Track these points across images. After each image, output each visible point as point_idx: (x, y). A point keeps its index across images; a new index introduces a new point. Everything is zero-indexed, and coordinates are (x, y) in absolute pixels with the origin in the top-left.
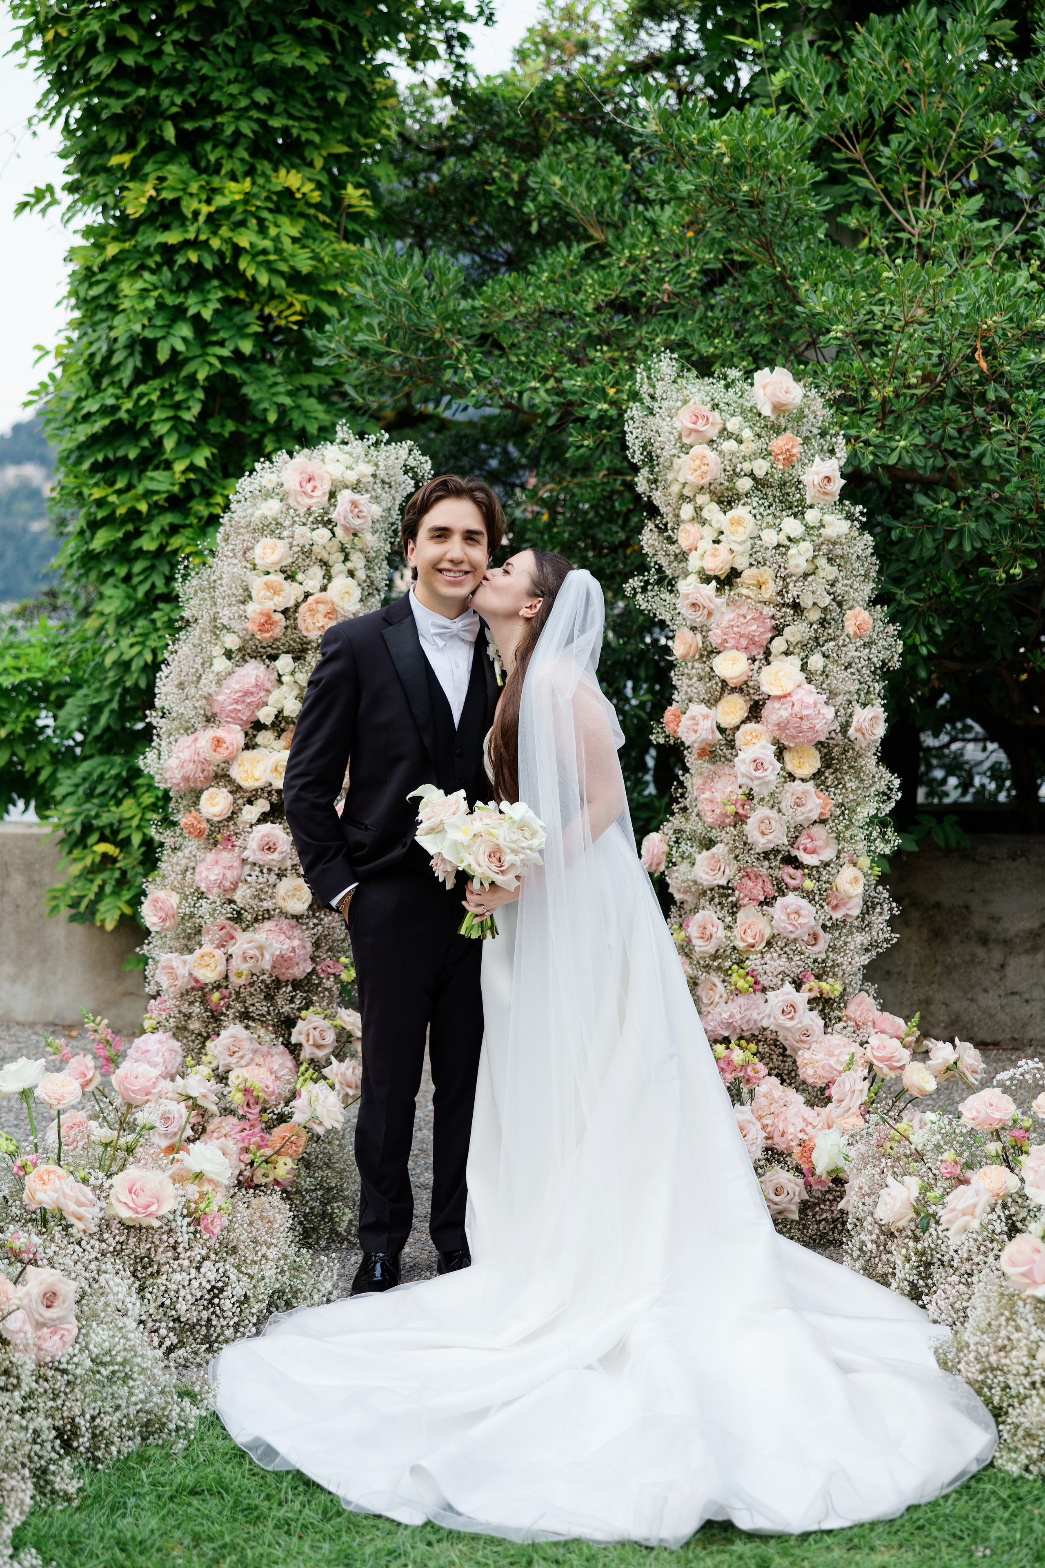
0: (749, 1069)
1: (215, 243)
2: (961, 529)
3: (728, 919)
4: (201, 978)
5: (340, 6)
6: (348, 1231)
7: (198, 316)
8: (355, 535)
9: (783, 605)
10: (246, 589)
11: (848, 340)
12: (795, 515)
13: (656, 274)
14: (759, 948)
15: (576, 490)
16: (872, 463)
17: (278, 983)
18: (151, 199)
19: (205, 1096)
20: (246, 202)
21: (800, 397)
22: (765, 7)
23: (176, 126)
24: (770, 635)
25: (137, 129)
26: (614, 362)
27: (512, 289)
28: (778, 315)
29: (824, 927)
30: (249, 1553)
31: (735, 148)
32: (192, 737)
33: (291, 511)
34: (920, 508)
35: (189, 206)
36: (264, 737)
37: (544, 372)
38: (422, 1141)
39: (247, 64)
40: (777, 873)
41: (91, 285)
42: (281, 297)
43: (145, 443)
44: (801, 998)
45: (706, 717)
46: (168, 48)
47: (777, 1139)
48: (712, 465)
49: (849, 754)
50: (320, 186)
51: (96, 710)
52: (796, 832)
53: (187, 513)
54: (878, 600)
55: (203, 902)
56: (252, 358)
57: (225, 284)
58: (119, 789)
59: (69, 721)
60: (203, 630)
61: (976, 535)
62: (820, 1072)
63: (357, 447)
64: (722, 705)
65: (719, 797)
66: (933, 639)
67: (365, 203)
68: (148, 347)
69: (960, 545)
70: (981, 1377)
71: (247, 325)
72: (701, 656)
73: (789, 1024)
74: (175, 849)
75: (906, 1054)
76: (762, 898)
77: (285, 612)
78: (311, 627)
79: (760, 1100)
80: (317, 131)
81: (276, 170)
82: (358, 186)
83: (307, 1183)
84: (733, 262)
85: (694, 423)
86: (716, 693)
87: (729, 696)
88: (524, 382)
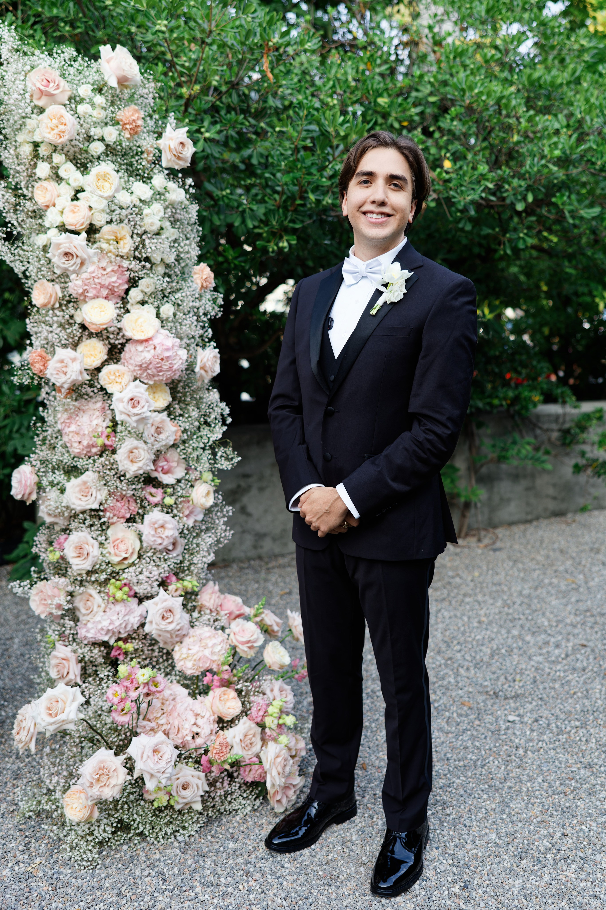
0: (151, 685)
3: (101, 539)
9: (141, 259)
12: (144, 181)
14: (130, 561)
24: (126, 286)
29: (182, 534)
40: (139, 493)
45: (74, 360)
48: (69, 125)
49: (191, 388)
52: (158, 457)
64: (82, 349)
65: (85, 430)
72: (61, 305)
73: (169, 628)
75: (260, 633)
76: (128, 516)
85: (47, 86)
86: (77, 338)
87: (89, 341)
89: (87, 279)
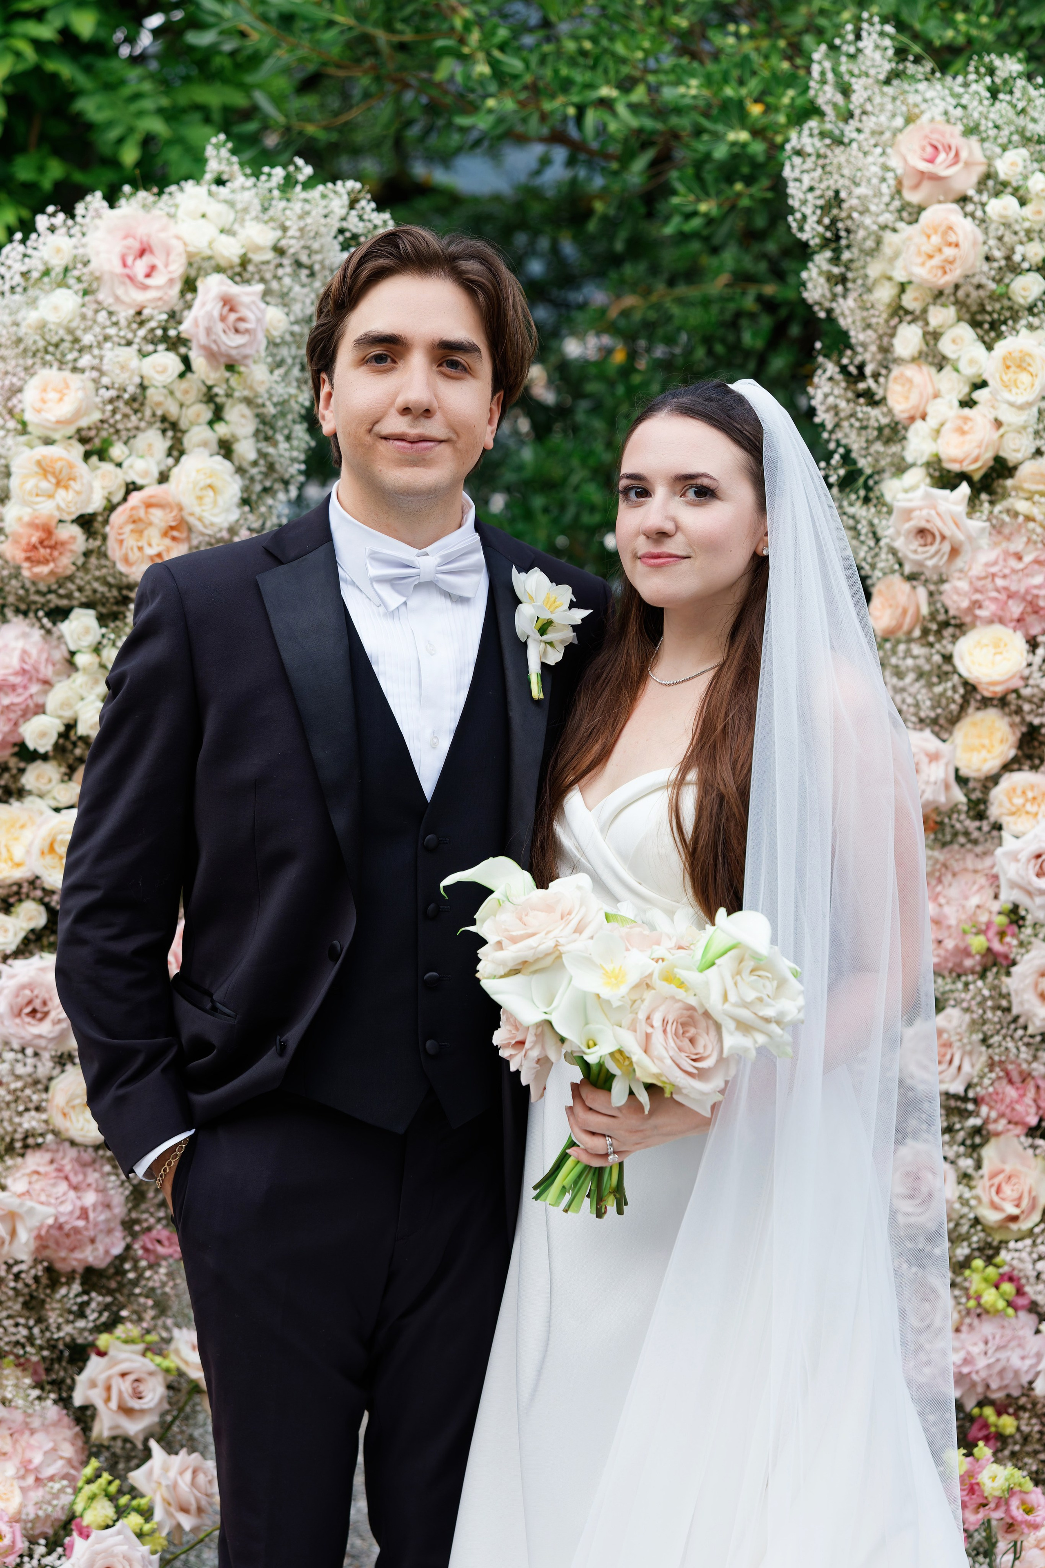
0: (1015, 1503)
3: (967, 1163)
8: (230, 368)
10: (1, 473)
14: (1025, 1225)
15: (676, 310)
17: (52, 1278)
33: (102, 316)
36: (37, 776)
37: (625, 70)
45: (934, 757)
48: (965, 245)
63: (247, 189)
64: (963, 732)
65: (952, 915)
72: (925, 632)
76: (1033, 1121)
77: (86, 522)
78: (134, 555)
85: (931, 161)
86: (954, 707)
87: (980, 715)
88: (590, 86)
89: (980, 579)
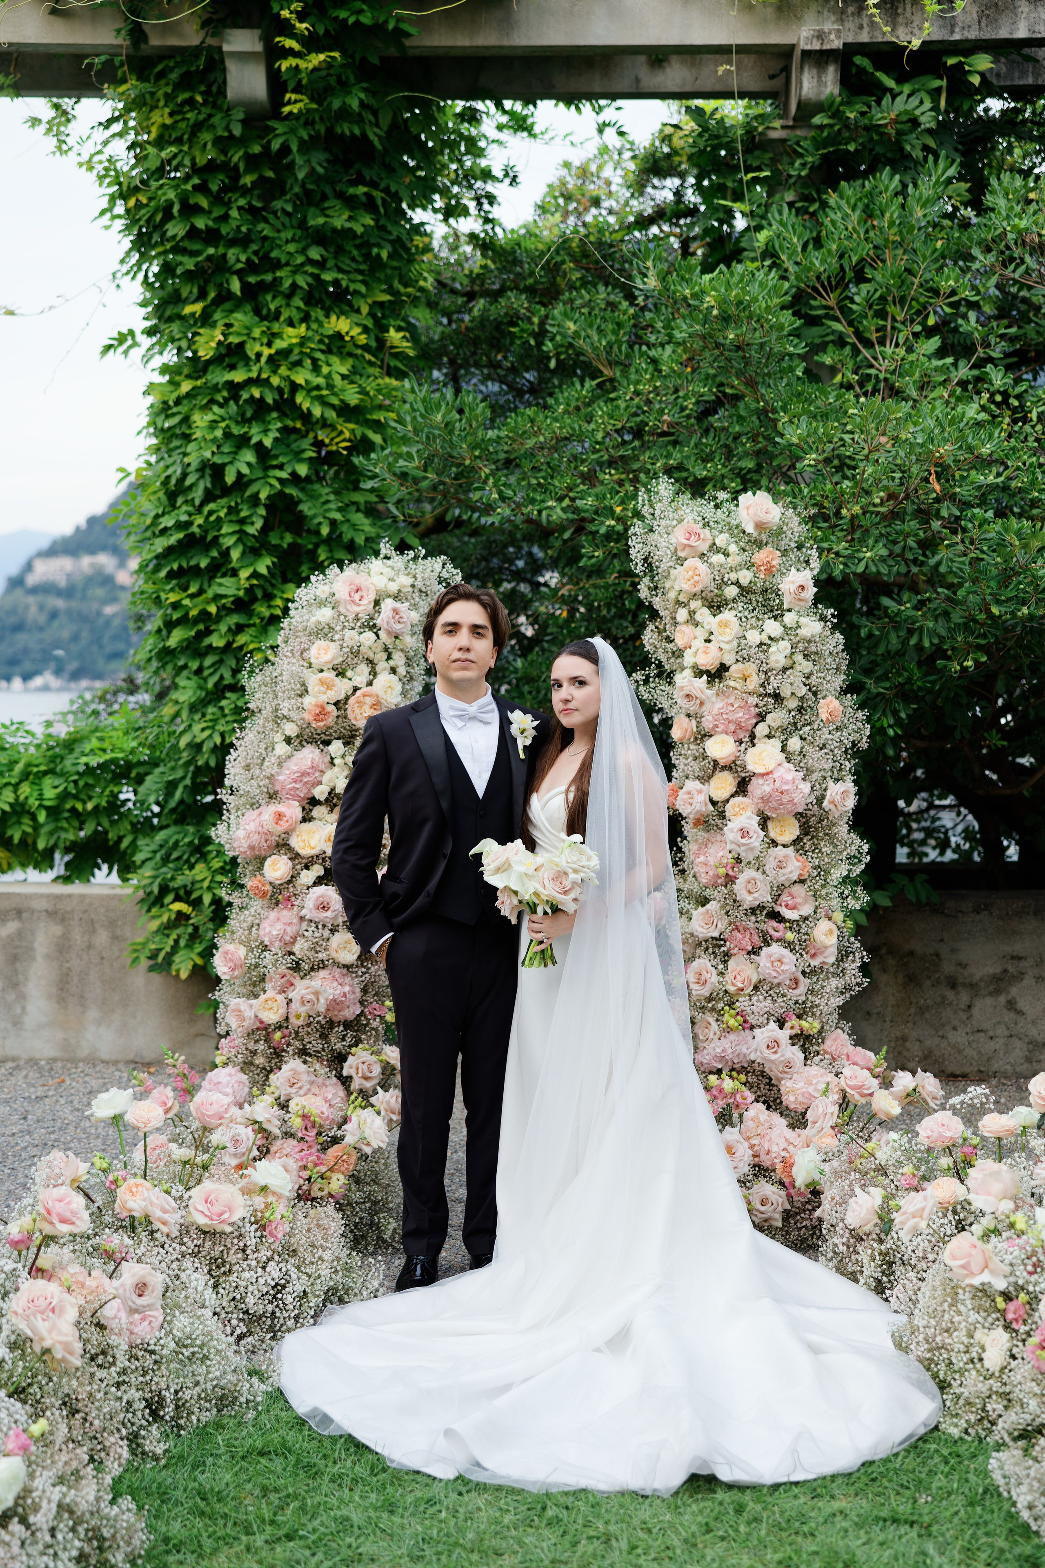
0: (738, 1097)
1: (275, 381)
2: (921, 628)
3: (721, 966)
4: (265, 1019)
5: (383, 175)
6: (392, 1237)
7: (260, 443)
8: (396, 637)
9: (766, 695)
10: (303, 685)
11: (820, 467)
12: (775, 618)
13: (657, 406)
14: (748, 991)
15: (591, 590)
16: (842, 571)
17: (331, 1024)
18: (220, 343)
19: (269, 1121)
20: (302, 344)
21: (779, 516)
22: (750, 175)
23: (241, 280)
24: (754, 721)
25: (207, 282)
26: (621, 483)
27: (532, 421)
28: (762, 443)
29: (804, 973)
30: (309, 1501)
31: (723, 302)
32: (257, 812)
33: (342, 618)
34: (886, 608)
35: (252, 349)
36: (318, 811)
37: (560, 493)
38: (458, 1162)
39: (302, 225)
40: (763, 926)
41: (167, 417)
42: (333, 427)
43: (215, 554)
44: (784, 1035)
45: (700, 792)
46: (234, 213)
47: (763, 1157)
48: (703, 575)
49: (825, 823)
50: (366, 330)
51: (171, 786)
52: (779, 891)
53: (251, 614)
54: (849, 689)
55: (266, 954)
56: (308, 479)
57: (283, 415)
58: (191, 855)
59: (148, 795)
60: (266, 719)
61: (933, 633)
62: (800, 1098)
63: (398, 561)
64: (714, 781)
65: (712, 861)
66: (899, 722)
67: (405, 344)
68: (218, 471)
69: (921, 640)
70: (928, 1355)
71: (303, 451)
72: (696, 739)
73: (774, 1057)
74: (241, 908)
75: (875, 1082)
76: (750, 948)
77: (336, 704)
78: (359, 717)
79: (748, 1123)
80: (363, 282)
81: (327, 316)
82: (399, 329)
83: (357, 1196)
84: (724, 393)
85: (688, 539)
86: (709, 771)
87: (720, 774)
88: (543, 501)
89: (716, 715)
